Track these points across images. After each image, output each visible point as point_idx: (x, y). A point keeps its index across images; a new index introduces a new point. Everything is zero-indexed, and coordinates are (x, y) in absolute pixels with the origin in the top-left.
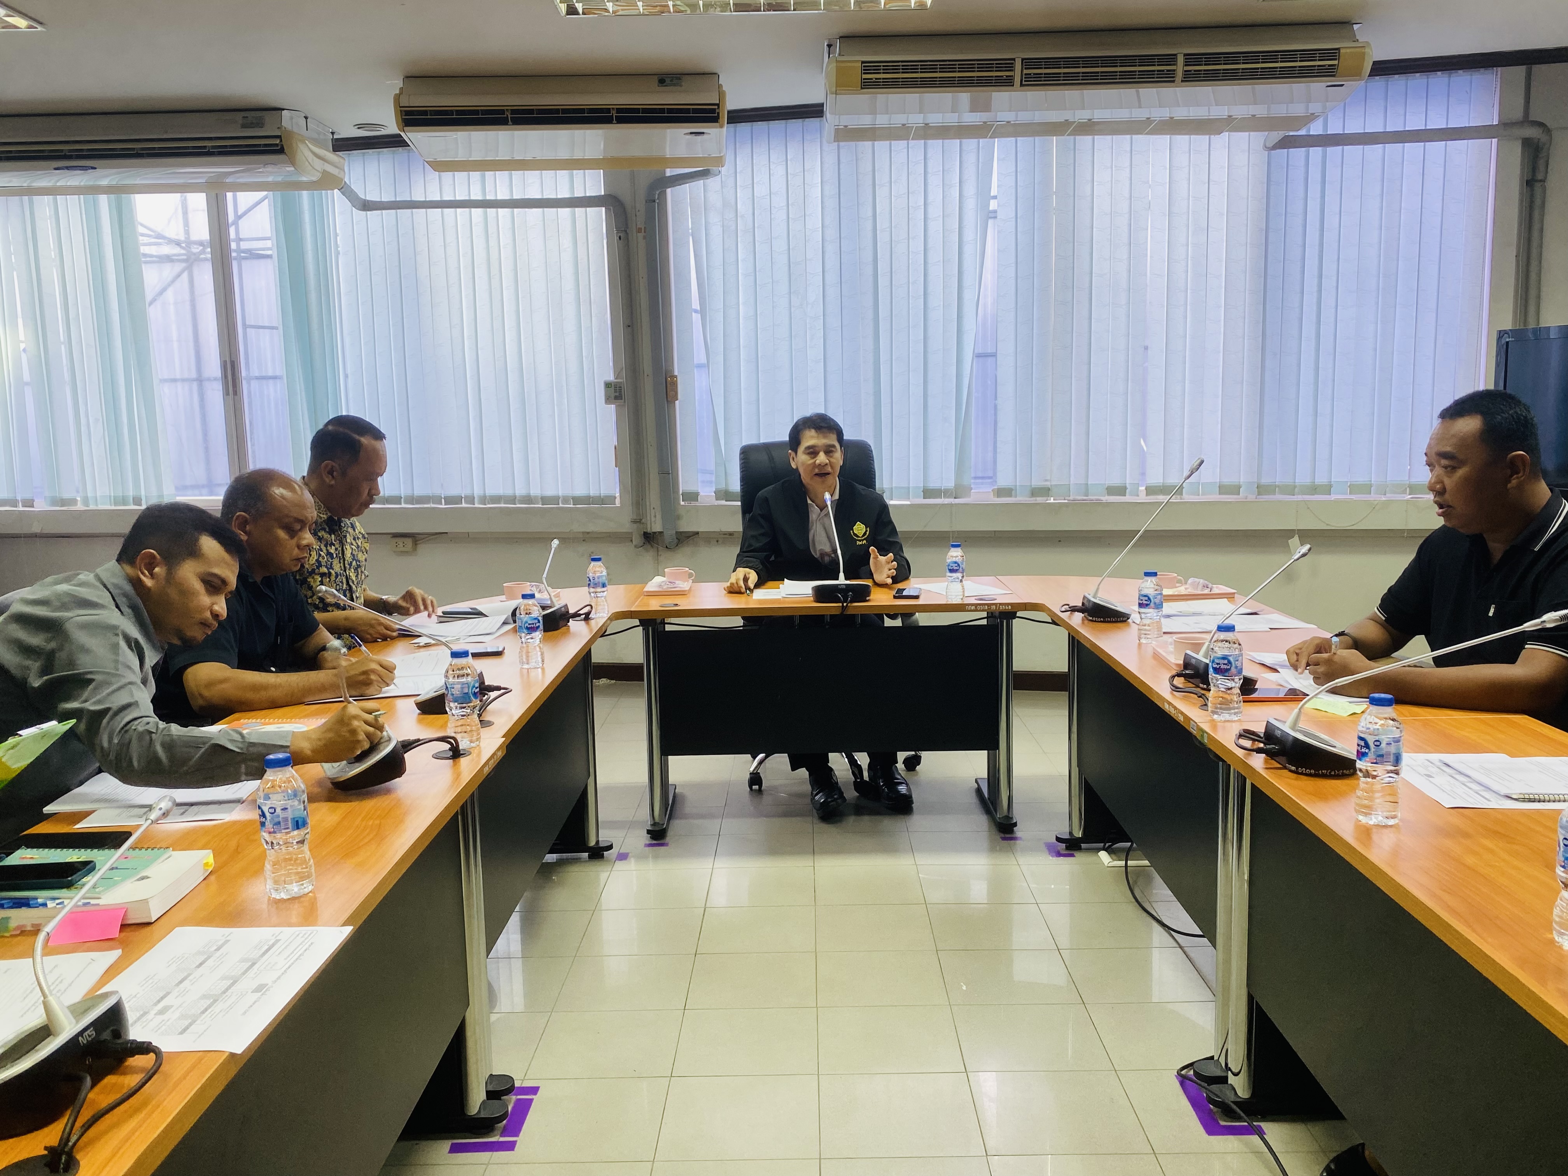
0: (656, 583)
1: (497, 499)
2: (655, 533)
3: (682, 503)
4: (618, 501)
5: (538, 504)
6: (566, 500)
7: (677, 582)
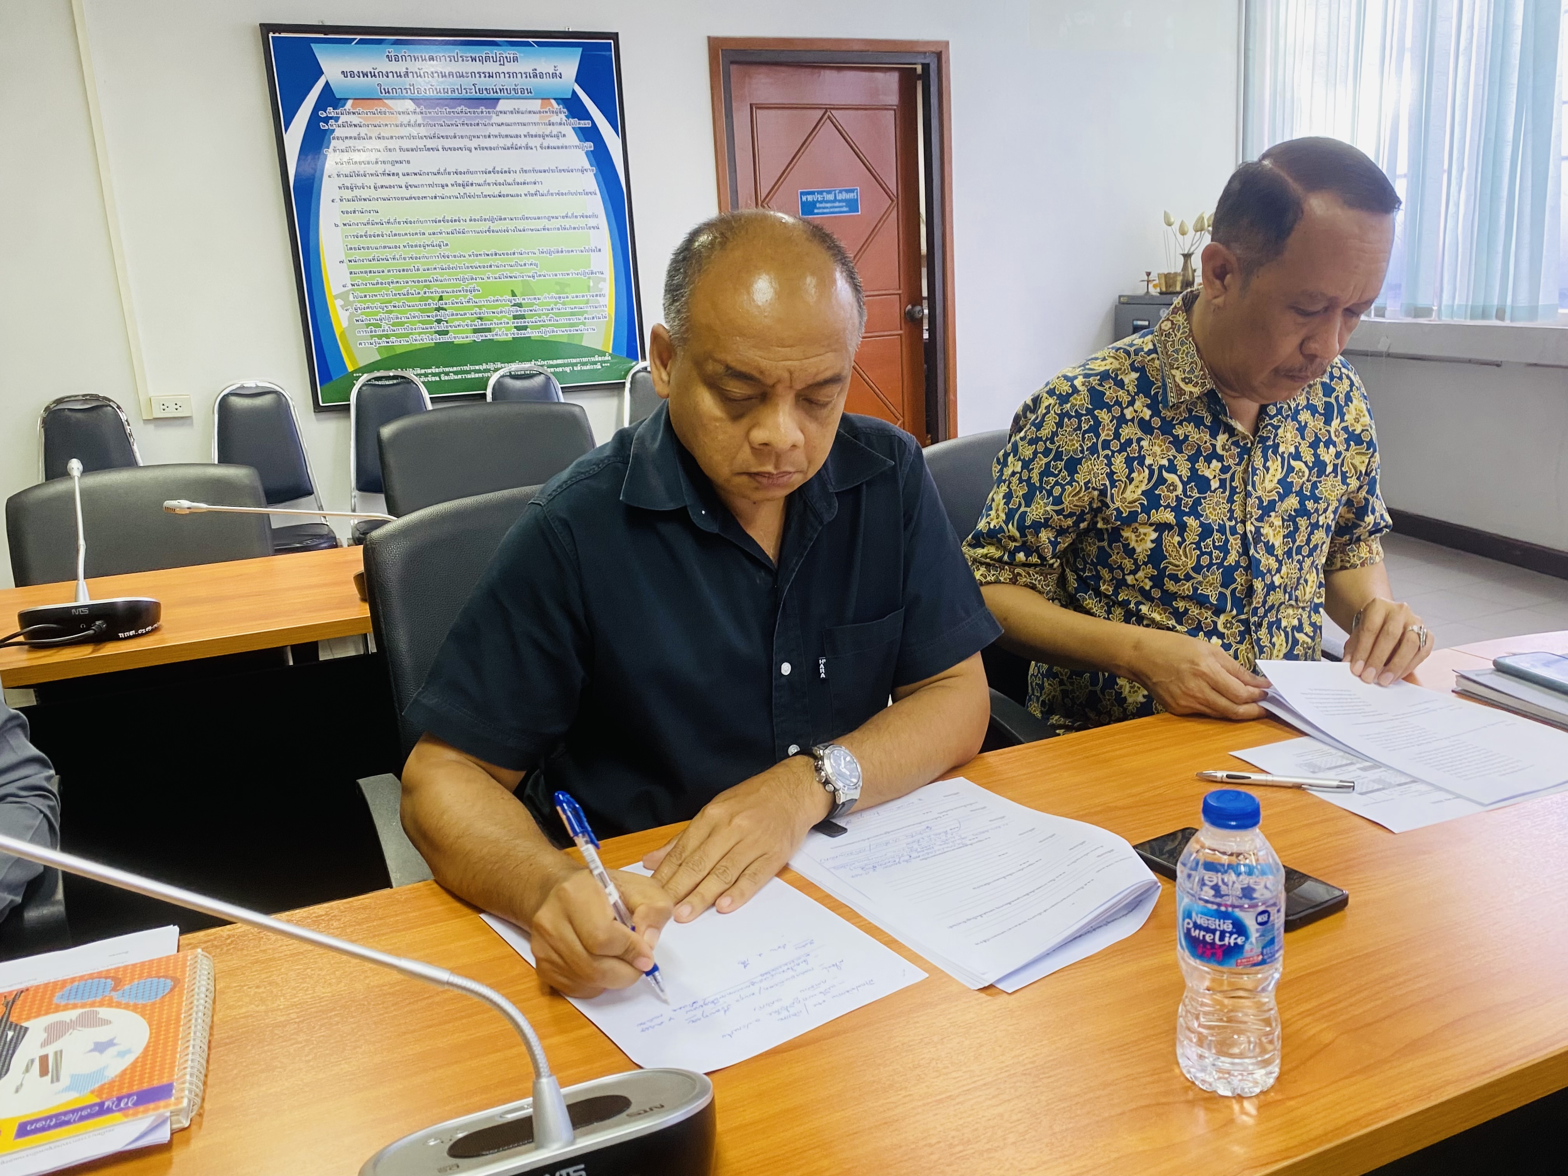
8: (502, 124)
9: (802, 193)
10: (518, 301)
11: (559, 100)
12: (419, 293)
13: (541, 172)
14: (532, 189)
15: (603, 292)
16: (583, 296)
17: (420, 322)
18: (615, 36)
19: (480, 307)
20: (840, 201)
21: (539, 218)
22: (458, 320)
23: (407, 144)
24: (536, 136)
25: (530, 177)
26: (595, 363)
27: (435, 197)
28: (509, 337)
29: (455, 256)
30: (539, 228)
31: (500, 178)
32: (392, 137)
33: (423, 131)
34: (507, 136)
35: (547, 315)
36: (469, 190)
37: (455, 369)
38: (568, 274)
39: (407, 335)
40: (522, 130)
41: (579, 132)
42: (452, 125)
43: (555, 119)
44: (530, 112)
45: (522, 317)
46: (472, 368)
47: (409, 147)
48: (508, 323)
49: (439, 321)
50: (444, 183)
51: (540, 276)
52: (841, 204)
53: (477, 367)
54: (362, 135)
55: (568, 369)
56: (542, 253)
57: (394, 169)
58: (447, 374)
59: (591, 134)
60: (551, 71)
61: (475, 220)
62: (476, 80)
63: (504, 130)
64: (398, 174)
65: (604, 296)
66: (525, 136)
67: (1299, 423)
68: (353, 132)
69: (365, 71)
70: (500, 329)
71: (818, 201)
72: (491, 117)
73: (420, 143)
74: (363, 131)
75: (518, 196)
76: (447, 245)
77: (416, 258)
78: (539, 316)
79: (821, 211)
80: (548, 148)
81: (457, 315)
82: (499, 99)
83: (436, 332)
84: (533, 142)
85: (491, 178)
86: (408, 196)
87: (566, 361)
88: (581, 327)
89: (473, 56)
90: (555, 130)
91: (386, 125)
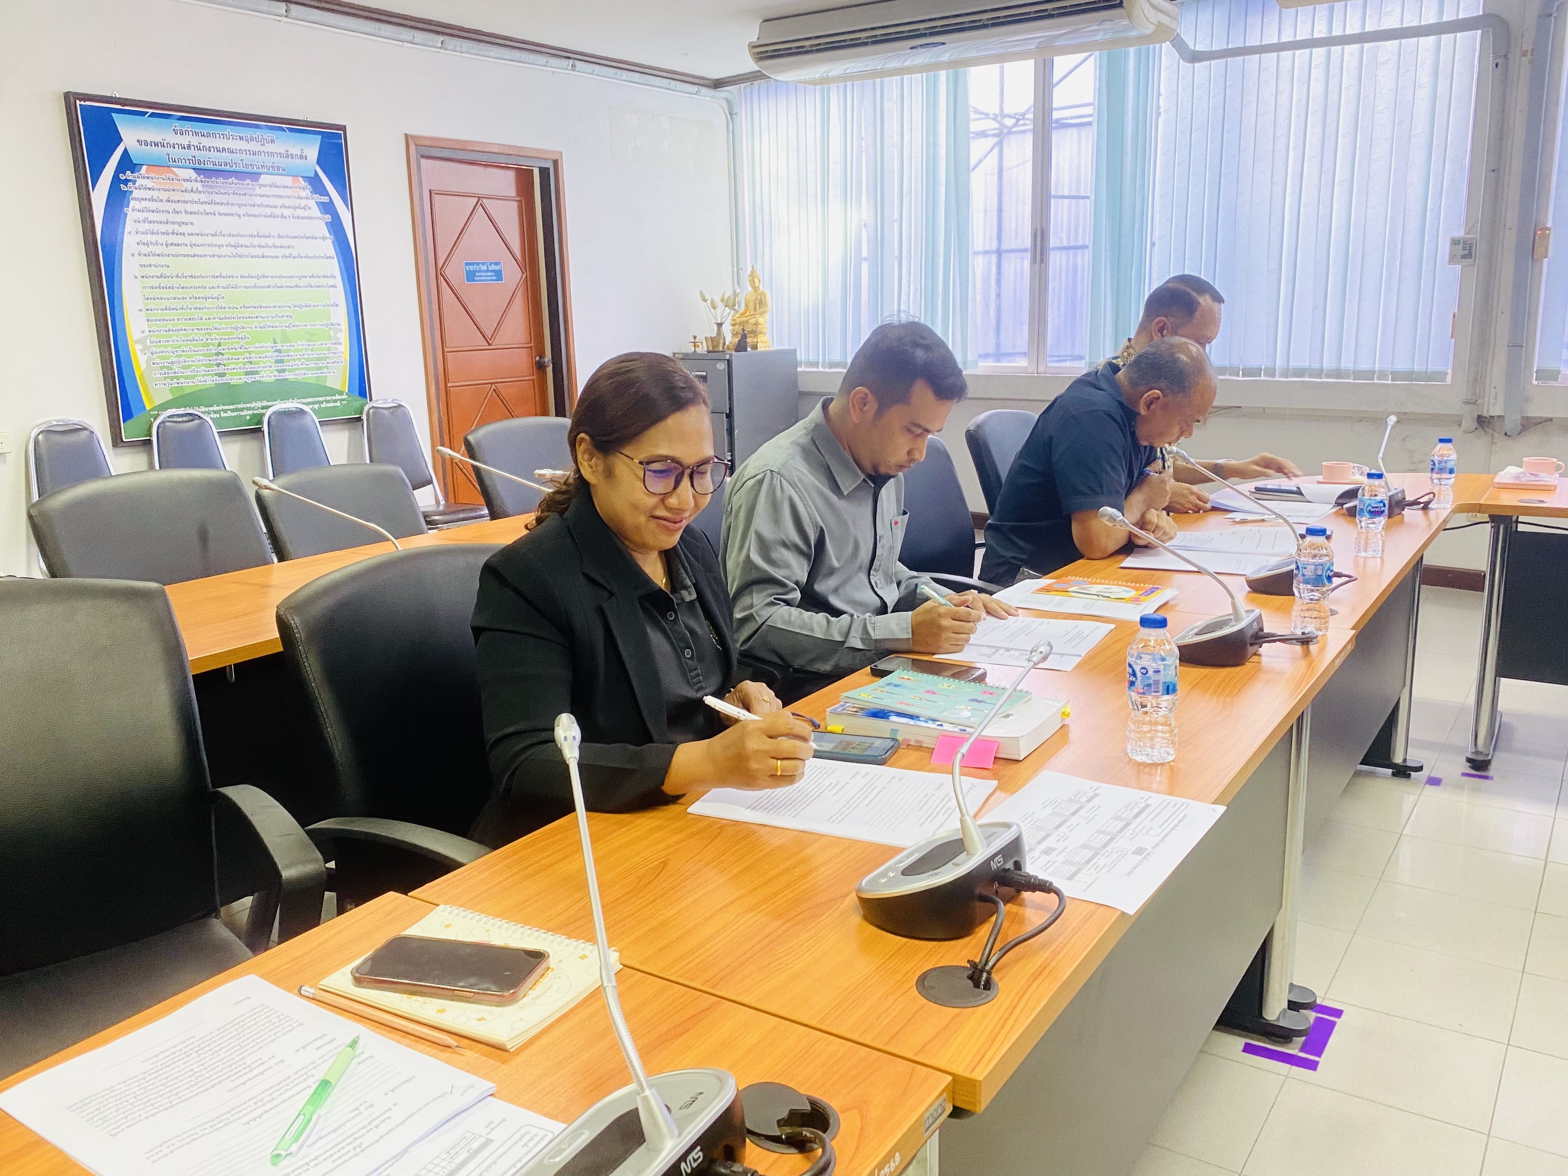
0: (1509, 473)
1: (1300, 372)
2: (1492, 417)
3: (1535, 382)
4: (1449, 378)
5: (1348, 378)
6: (1382, 375)
7: (1541, 474)
8: (264, 195)
9: (466, 264)
10: (278, 348)
11: (306, 178)
12: (202, 340)
13: (293, 238)
14: (287, 252)
15: (340, 341)
16: (326, 344)
17: (203, 365)
18: (344, 128)
19: (250, 353)
21: (292, 277)
22: (233, 363)
23: (190, 207)
24: (289, 207)
25: (286, 242)
26: (335, 401)
27: (214, 256)
28: (273, 379)
29: (230, 308)
30: (293, 285)
31: (263, 241)
32: (179, 201)
33: (203, 197)
34: (267, 206)
35: (300, 360)
36: (239, 250)
37: (232, 407)
38: (315, 325)
39: (193, 377)
40: (278, 202)
41: (321, 206)
42: (225, 193)
43: (302, 194)
44: (284, 187)
45: (282, 361)
46: (245, 406)
47: (193, 210)
48: (271, 367)
49: (218, 365)
50: (220, 243)
51: (294, 326)
52: (491, 274)
53: (249, 405)
54: (155, 197)
55: (321, 407)
56: (295, 306)
57: (181, 230)
58: (225, 411)
60: (299, 153)
61: (244, 277)
62: (243, 156)
63: (265, 201)
64: (184, 234)
65: (341, 344)
66: (281, 207)
68: (148, 194)
69: (156, 141)
70: (265, 371)
71: (476, 271)
72: (254, 190)
74: (155, 194)
75: (276, 257)
76: (223, 298)
77: (200, 309)
78: (294, 360)
79: (478, 278)
80: (298, 217)
81: (232, 359)
82: (261, 174)
83: (216, 374)
84: (287, 212)
85: (256, 241)
86: (193, 254)
87: (319, 399)
88: (325, 370)
89: (241, 135)
90: (303, 203)
91: (174, 190)
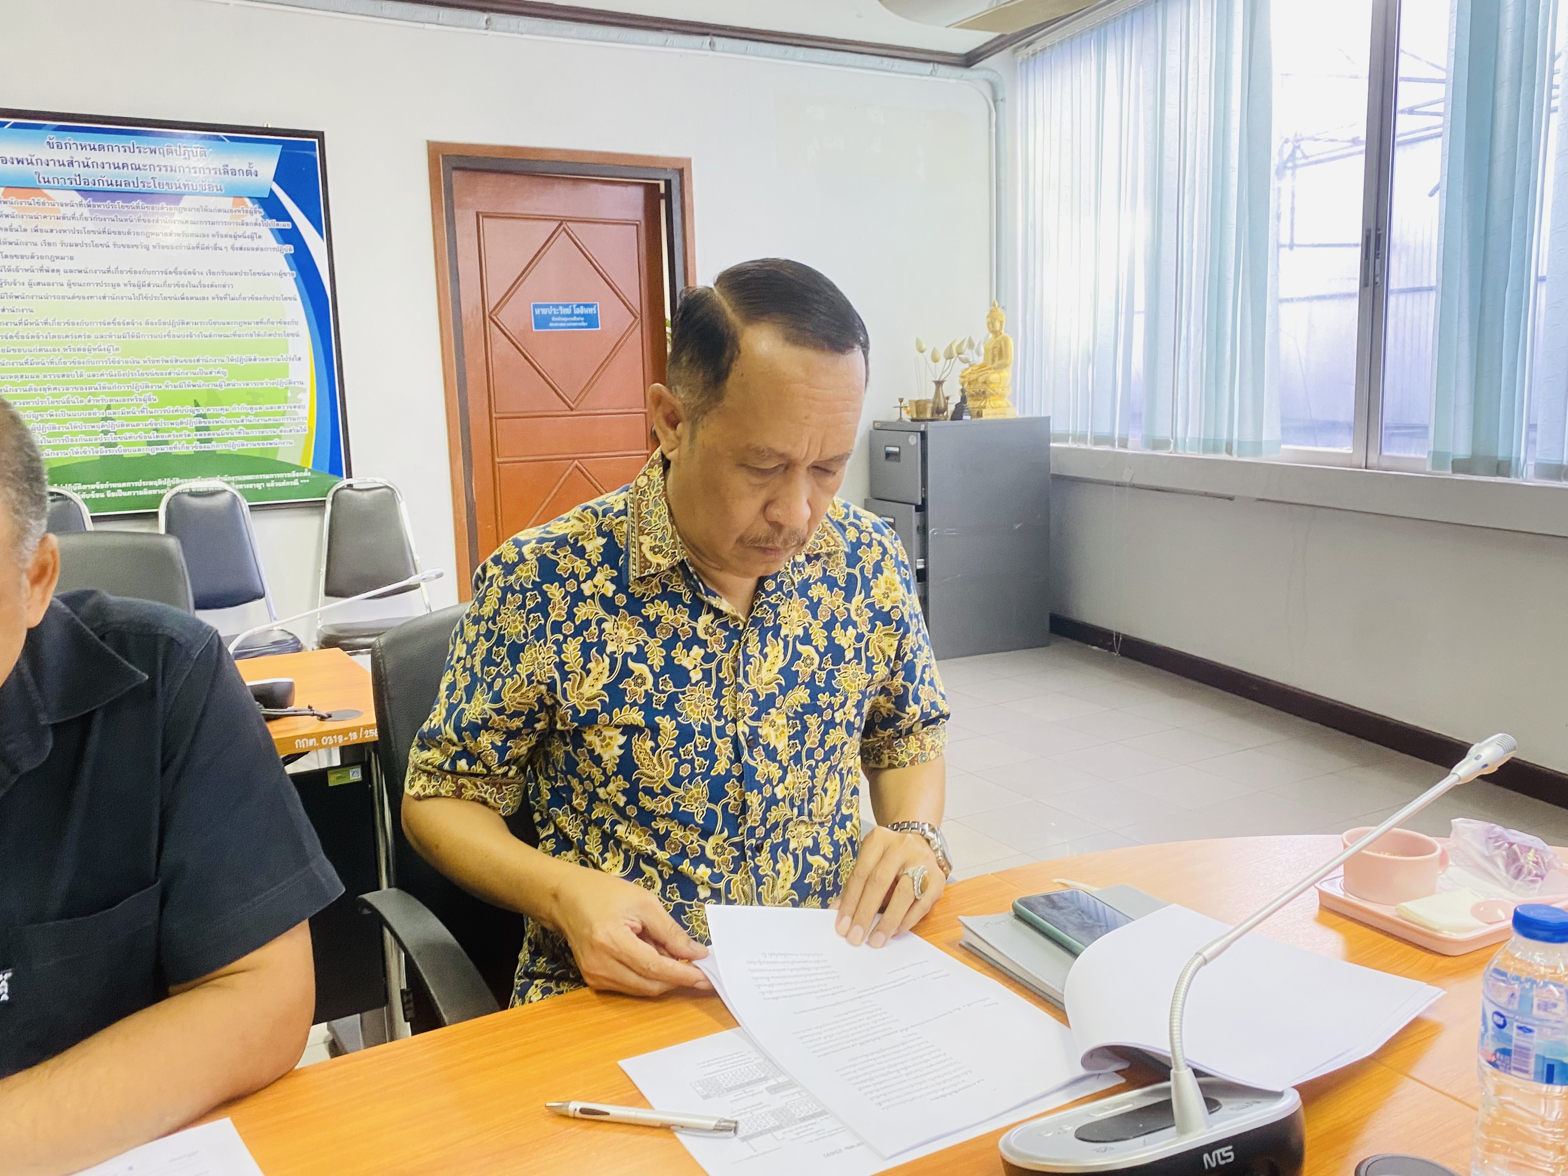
8: (186, 221)
9: (535, 306)
10: (201, 412)
11: (254, 199)
12: (82, 401)
13: (231, 274)
14: (221, 292)
15: (302, 404)
16: (279, 407)
17: (82, 432)
18: (320, 136)
19: (156, 418)
20: (578, 316)
21: (228, 323)
22: (129, 431)
23: (69, 238)
24: (226, 236)
25: (219, 280)
26: (292, 479)
27: (104, 298)
28: (191, 451)
29: (127, 362)
30: (229, 333)
31: (184, 279)
32: (52, 231)
33: (90, 225)
34: (191, 235)
35: (236, 427)
36: (144, 291)
37: (124, 485)
38: (262, 384)
39: (66, 447)
40: (210, 229)
41: (277, 233)
42: (126, 220)
43: (249, 219)
44: (219, 211)
45: (207, 429)
46: (145, 483)
47: (74, 241)
48: (189, 435)
49: (106, 433)
50: (115, 282)
51: (228, 385)
52: (579, 319)
53: (151, 483)
54: (15, 227)
55: (259, 486)
56: (232, 360)
57: (53, 266)
58: (114, 490)
59: (291, 236)
60: (245, 168)
61: (152, 324)
62: (156, 173)
63: (188, 228)
64: (58, 271)
65: (304, 407)
66: (213, 236)
67: (811, 599)
68: (4, 223)
69: (20, 158)
70: (180, 442)
71: (553, 315)
72: (173, 214)
73: (87, 239)
74: (16, 223)
75: (203, 298)
76: (117, 349)
77: (79, 363)
78: (227, 427)
79: (556, 324)
80: (241, 249)
81: (127, 425)
82: (183, 195)
83: (102, 444)
84: (222, 242)
85: (172, 279)
86: (71, 295)
87: (257, 477)
88: (276, 440)
89: (153, 147)
90: (249, 230)
91: (45, 217)
